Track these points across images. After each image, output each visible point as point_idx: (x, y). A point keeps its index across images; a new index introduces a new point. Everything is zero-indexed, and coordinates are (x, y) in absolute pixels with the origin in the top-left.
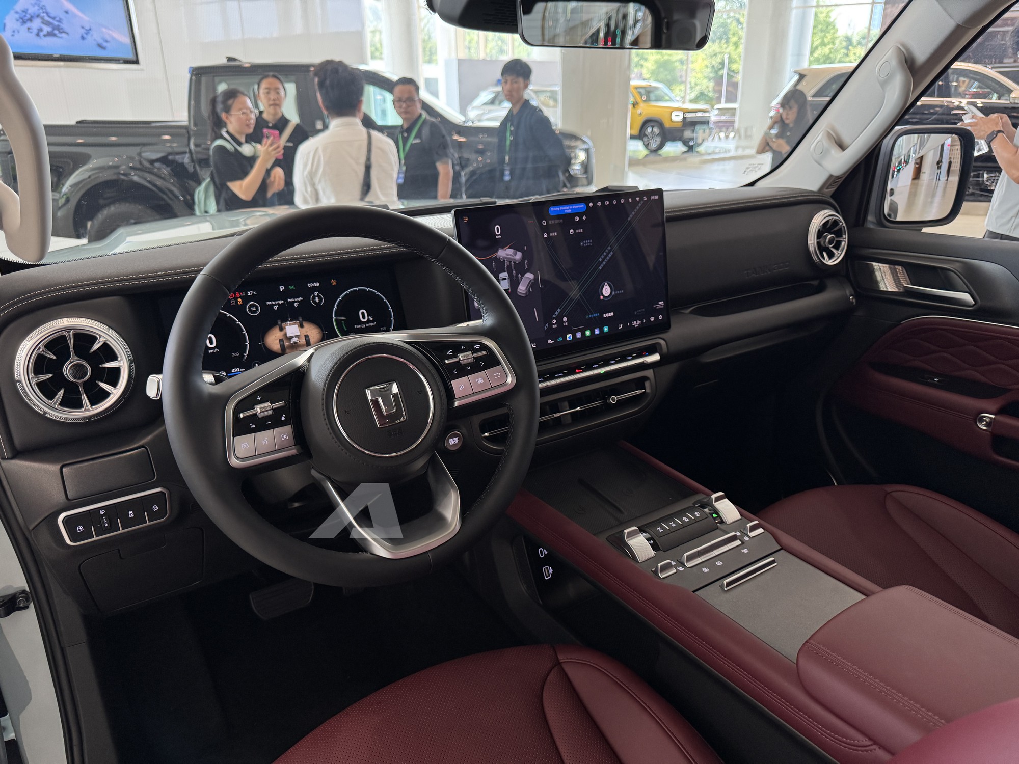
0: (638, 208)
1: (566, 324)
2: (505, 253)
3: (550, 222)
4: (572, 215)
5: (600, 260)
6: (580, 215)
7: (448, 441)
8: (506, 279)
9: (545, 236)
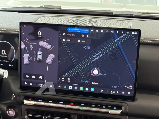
0: (122, 36)
1: (70, 81)
2: (42, 43)
3: (68, 35)
4: (80, 34)
5: (94, 57)
6: (85, 34)
7: (9, 112)
8: (41, 54)
9: (64, 40)
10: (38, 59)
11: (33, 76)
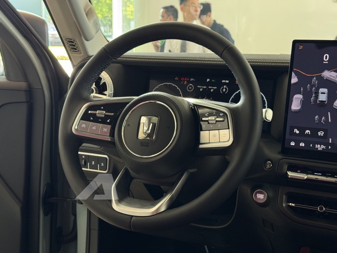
2: (329, 74)
7: (256, 195)
8: (324, 93)
10: (319, 101)
11: (307, 131)
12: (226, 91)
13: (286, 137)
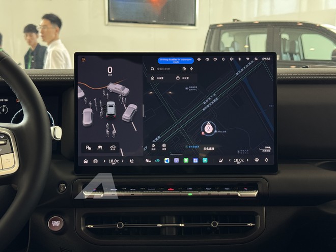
0: (247, 66)
1: (165, 149)
2: (112, 87)
3: (158, 69)
4: (180, 66)
5: (204, 103)
6: (188, 66)
7: (51, 223)
8: (112, 106)
9: (153, 78)
10: (108, 114)
11: (100, 147)
12: (5, 111)
13: (79, 156)
